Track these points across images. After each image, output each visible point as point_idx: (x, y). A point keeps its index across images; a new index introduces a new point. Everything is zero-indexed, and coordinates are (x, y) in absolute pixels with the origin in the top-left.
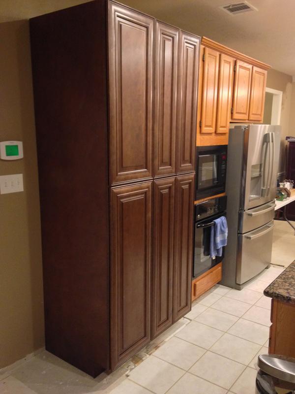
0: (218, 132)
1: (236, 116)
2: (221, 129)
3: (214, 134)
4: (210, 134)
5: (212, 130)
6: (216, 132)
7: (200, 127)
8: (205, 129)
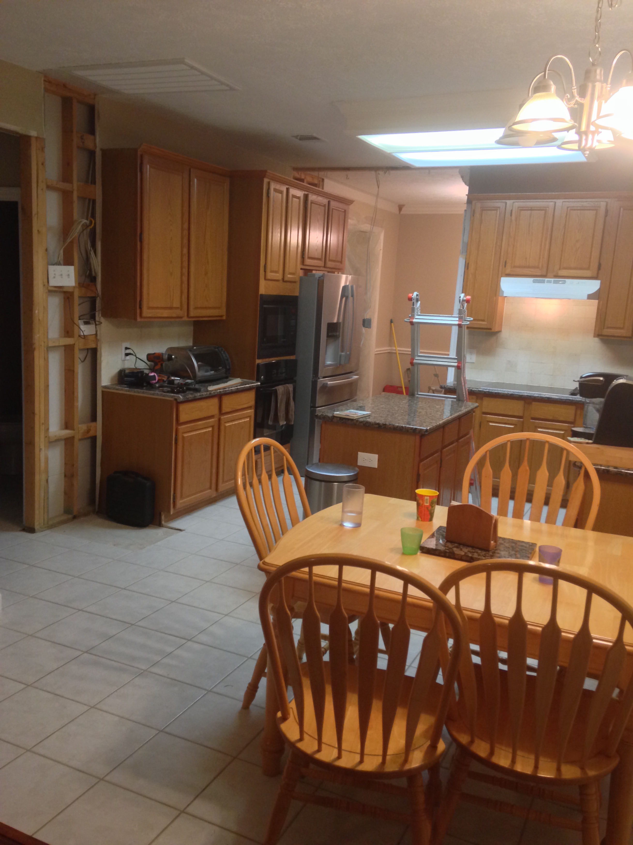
0: (286, 279)
1: (308, 262)
2: (289, 276)
3: (281, 281)
4: (277, 281)
5: (279, 276)
6: (283, 279)
7: (265, 271)
8: (270, 275)
